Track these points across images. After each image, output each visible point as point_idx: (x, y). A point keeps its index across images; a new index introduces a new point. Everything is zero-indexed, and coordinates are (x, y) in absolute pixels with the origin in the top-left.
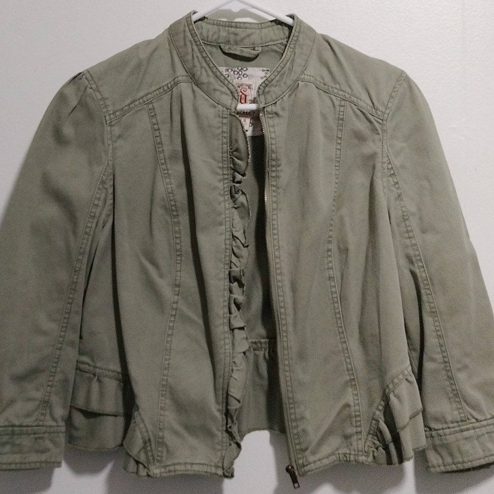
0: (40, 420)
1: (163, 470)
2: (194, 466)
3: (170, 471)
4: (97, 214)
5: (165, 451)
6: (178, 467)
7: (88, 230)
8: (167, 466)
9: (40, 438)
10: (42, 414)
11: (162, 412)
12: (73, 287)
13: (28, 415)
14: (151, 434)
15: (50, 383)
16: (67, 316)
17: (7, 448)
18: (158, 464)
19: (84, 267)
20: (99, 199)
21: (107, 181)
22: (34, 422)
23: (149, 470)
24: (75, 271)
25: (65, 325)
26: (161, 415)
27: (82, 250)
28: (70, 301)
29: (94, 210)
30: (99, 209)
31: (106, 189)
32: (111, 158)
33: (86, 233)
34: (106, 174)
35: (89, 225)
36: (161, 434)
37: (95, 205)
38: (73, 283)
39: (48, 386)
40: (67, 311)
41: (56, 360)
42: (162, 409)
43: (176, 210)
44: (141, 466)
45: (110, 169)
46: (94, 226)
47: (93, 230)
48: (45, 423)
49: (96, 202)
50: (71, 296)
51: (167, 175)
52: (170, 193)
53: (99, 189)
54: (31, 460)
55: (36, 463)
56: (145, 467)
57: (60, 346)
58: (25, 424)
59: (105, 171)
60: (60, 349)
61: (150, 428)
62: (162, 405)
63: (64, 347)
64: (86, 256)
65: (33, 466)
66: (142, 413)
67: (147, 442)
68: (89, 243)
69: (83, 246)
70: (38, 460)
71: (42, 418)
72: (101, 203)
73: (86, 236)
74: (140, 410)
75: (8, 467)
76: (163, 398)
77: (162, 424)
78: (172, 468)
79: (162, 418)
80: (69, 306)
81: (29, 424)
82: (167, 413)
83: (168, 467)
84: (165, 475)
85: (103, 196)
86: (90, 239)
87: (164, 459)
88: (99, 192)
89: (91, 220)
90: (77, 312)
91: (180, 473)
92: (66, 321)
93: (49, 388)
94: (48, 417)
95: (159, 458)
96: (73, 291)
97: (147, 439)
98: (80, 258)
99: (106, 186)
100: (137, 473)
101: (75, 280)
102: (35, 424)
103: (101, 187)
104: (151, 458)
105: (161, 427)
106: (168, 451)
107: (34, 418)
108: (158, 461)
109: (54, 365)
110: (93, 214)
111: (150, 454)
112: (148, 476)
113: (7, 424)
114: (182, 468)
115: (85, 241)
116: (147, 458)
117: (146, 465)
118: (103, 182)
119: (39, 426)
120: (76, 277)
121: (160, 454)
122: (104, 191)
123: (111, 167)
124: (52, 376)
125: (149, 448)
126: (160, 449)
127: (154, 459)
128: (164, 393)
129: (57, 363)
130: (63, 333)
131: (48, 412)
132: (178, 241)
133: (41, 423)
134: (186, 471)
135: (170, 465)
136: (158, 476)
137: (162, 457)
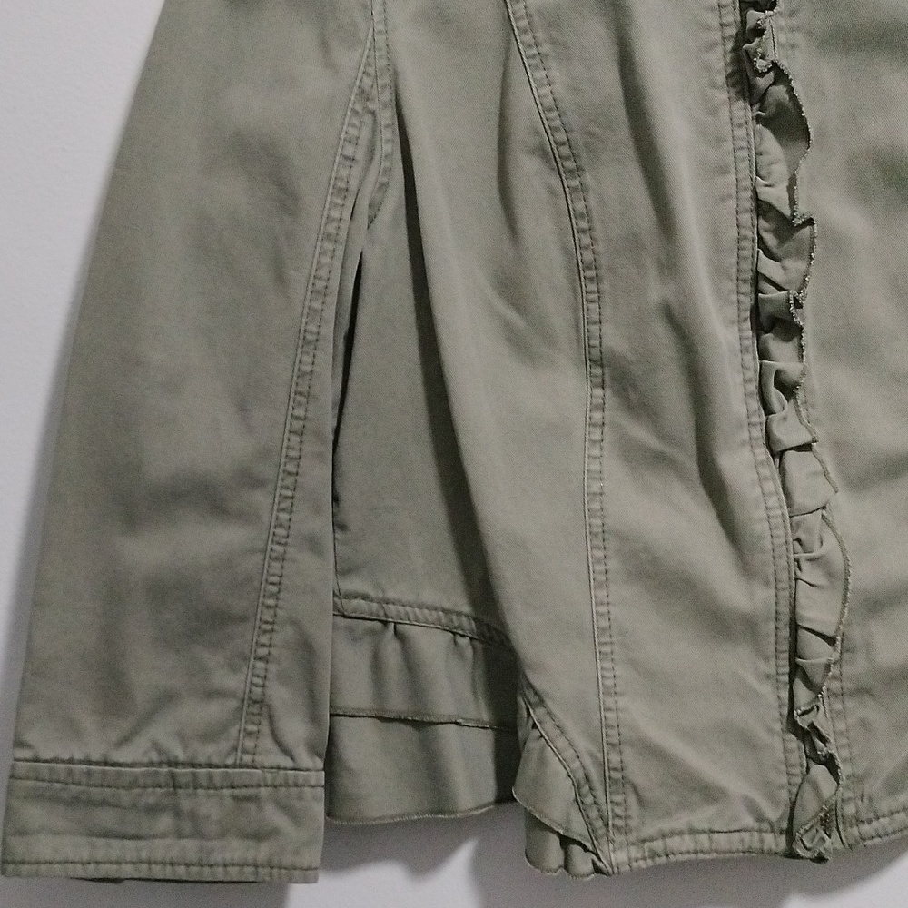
0: (245, 751)
1: (634, 852)
2: (716, 836)
3: (654, 854)
4: (353, 185)
5: (632, 800)
6: (674, 843)
7: (331, 229)
8: (644, 841)
9: (248, 799)
10: (249, 734)
11: (610, 702)
12: (303, 389)
13: (210, 736)
14: (588, 762)
15: (263, 652)
16: (291, 468)
17: (165, 822)
18: (619, 838)
19: (328, 330)
20: (355, 142)
21: (374, 92)
22: (228, 754)
23: (597, 855)
24: (307, 342)
25: (289, 493)
26: (608, 709)
27: (320, 285)
28: (297, 425)
29: (344, 173)
30: (357, 171)
31: (373, 113)
32: (381, 27)
33: (328, 237)
34: (371, 70)
35: (335, 214)
36: (615, 758)
37: (346, 158)
38: (302, 375)
39: (260, 659)
40: (294, 454)
41: (274, 589)
42: (607, 692)
43: (574, 156)
44: (576, 849)
45: (380, 57)
46: (347, 215)
47: (345, 226)
48: (259, 759)
49: (349, 151)
50: (299, 412)
51: (537, 60)
52: (550, 110)
53: (355, 113)
54: (228, 856)
55: (243, 865)
56: (585, 849)
57: (280, 549)
58: (202, 759)
59: (368, 64)
60: (282, 558)
61: (583, 744)
62: (609, 682)
63: (291, 551)
64: (332, 299)
65: (234, 873)
66: (556, 710)
67: (581, 784)
68: (338, 264)
69: (323, 273)
70: (250, 856)
71: (249, 744)
72: (361, 155)
73: (328, 246)
74: (549, 703)
75: (168, 872)
76: (608, 665)
77: (614, 732)
78: (658, 845)
79: (610, 715)
80: (295, 439)
81: (215, 760)
82: (622, 702)
83: (647, 844)
84: (642, 863)
85: (365, 134)
86: (340, 253)
87: (633, 823)
88: (356, 121)
89: (339, 201)
90: (320, 456)
91: (680, 857)
92: (289, 481)
93: (260, 665)
94: (267, 743)
95: (619, 823)
96: (303, 400)
97: (580, 775)
98: (317, 305)
99: (371, 106)
100: (567, 865)
101: (307, 368)
102: (230, 761)
103: (358, 107)
104: (599, 824)
105: (615, 740)
106: (641, 801)
107: (224, 745)
108: (618, 829)
109: (271, 602)
110: (341, 185)
111: (594, 814)
112: (597, 870)
113: (154, 756)
114: (687, 843)
115: (325, 260)
116: (589, 824)
117: (589, 845)
118: (364, 95)
119: (241, 766)
120: (307, 359)
121: (619, 811)
122: (368, 119)
123: (384, 52)
124: (265, 632)
125: (589, 800)
126: (618, 798)
127: (606, 825)
128: (607, 649)
129: (275, 596)
130: (283, 516)
131: (265, 728)
132: (586, 240)
133: (247, 758)
134: (696, 852)
135: (651, 839)
136: (626, 868)
137: (627, 817)
